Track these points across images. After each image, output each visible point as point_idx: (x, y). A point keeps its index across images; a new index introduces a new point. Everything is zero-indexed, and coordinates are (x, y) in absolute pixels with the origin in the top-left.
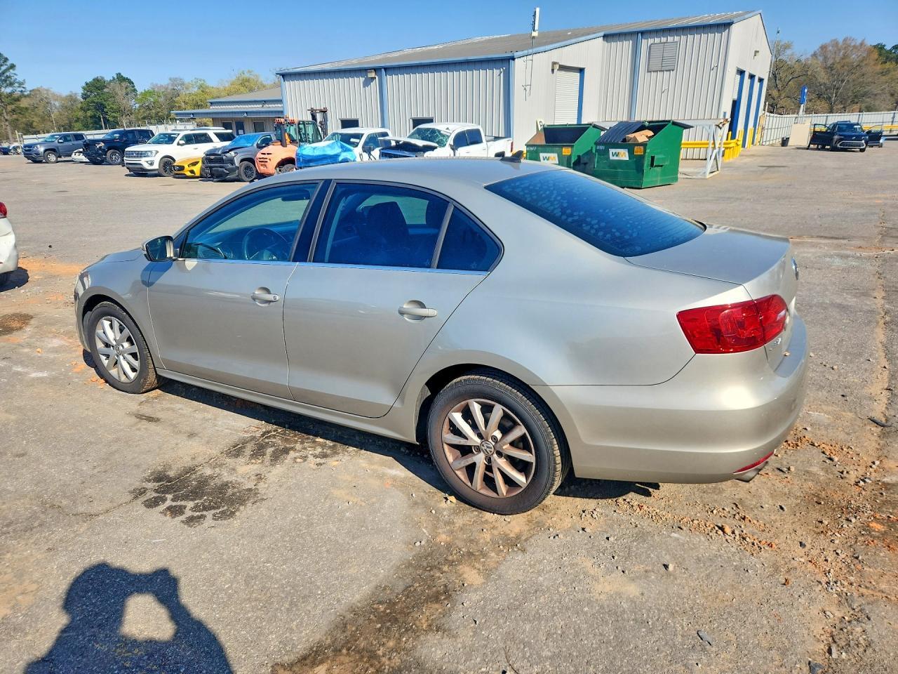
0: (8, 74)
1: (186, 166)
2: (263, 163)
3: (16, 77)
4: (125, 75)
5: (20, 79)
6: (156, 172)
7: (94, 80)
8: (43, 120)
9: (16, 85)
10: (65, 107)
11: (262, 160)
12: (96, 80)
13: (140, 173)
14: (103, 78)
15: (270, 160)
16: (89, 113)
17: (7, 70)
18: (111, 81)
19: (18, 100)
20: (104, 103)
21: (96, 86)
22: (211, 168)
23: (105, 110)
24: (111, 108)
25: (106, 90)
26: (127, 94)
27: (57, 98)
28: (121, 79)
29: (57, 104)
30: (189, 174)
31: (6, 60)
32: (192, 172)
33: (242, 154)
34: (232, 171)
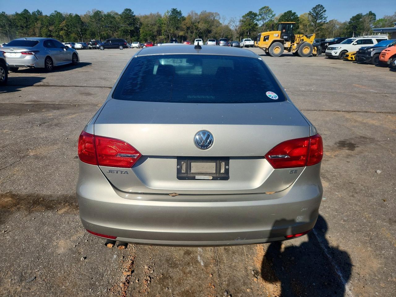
0: (322, 14)
1: (350, 55)
2: (383, 56)
3: (324, 15)
4: (373, 12)
5: (326, 16)
6: (337, 57)
7: (357, 15)
8: (330, 33)
9: (324, 19)
10: (340, 28)
11: (383, 54)
12: (358, 15)
13: (330, 57)
14: (362, 14)
15: (388, 54)
16: (349, 31)
17: (322, 13)
18: (365, 15)
19: (322, 25)
20: (357, 26)
21: (358, 18)
22: (359, 56)
23: (357, 29)
24: (360, 28)
25: (361, 20)
26: (370, 21)
27: (339, 24)
28: (371, 14)
29: (338, 27)
30: (350, 59)
31: (324, 8)
32: (352, 58)
33: (377, 50)
34: (367, 58)
